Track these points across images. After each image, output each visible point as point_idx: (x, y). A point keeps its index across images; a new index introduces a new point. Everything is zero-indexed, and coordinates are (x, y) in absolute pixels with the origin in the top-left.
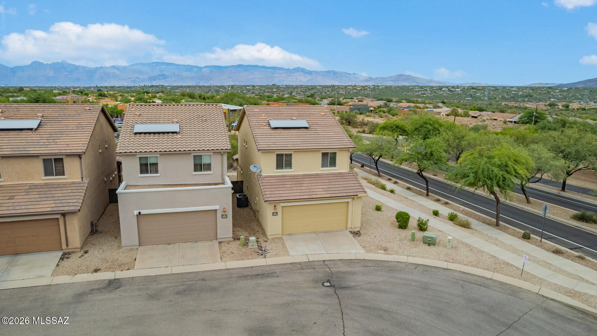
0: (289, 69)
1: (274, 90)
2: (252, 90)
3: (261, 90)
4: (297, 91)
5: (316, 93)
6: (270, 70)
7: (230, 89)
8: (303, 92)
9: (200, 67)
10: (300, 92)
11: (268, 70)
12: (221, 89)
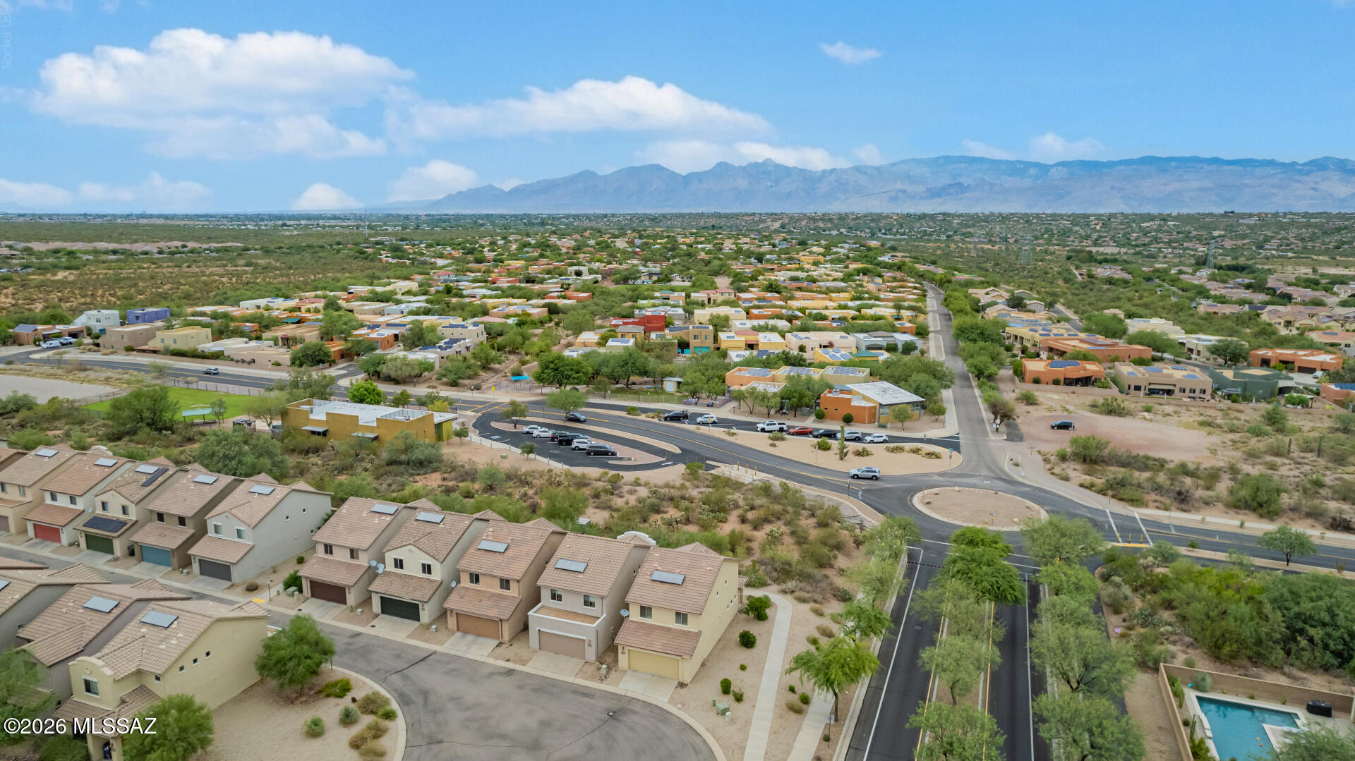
0: (1294, 164)
1: (1216, 233)
2: (1155, 231)
3: (1179, 233)
4: (1284, 238)
5: (1344, 243)
6: (1232, 167)
7: (1098, 227)
8: (1302, 240)
9: (1046, 166)
10: (1293, 240)
11: (1226, 168)
12: (1077, 228)
